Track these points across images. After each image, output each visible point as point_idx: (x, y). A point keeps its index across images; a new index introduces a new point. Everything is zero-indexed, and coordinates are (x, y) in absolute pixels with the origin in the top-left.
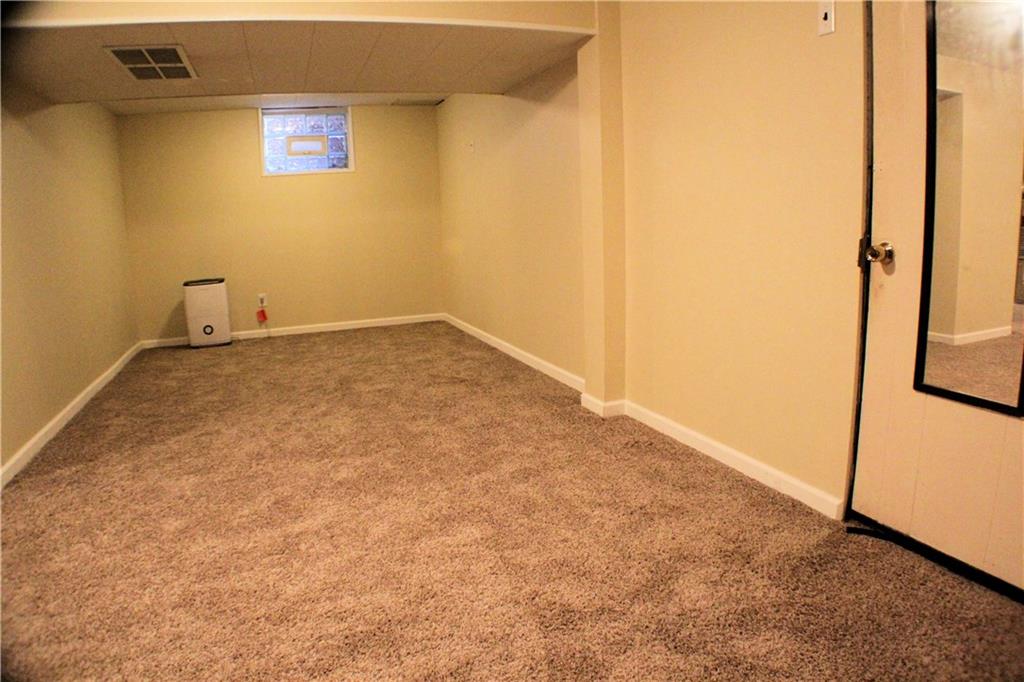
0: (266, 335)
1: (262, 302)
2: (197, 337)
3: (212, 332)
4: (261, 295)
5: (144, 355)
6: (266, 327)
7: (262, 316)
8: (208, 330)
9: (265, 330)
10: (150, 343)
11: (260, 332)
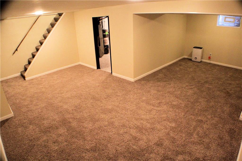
0: (209, 62)
1: (210, 55)
2: (193, 59)
3: (197, 59)
4: (211, 53)
5: (184, 59)
6: (210, 61)
7: (210, 58)
8: (196, 58)
9: (209, 61)
10: (186, 57)
11: (208, 61)
